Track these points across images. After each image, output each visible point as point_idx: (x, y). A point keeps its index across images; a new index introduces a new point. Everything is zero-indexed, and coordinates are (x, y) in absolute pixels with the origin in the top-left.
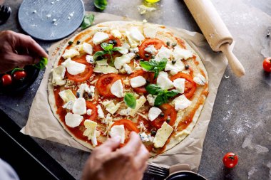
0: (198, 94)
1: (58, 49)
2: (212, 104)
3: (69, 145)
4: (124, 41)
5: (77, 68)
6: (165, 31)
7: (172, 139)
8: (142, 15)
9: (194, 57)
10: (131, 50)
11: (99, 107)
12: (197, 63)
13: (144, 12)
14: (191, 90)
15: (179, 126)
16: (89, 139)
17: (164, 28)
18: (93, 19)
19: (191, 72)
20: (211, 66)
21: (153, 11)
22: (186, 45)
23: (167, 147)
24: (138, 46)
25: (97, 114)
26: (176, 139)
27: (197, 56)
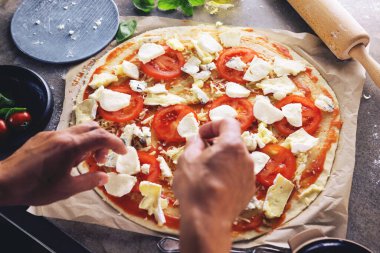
0: (325, 126)
1: (81, 75)
2: (353, 141)
3: (115, 227)
4: (188, 54)
5: (117, 101)
6: (254, 35)
7: (294, 202)
8: (213, 15)
9: (309, 71)
10: (204, 66)
11: (160, 159)
12: (315, 80)
13: (216, 10)
14: (313, 120)
15: (302, 179)
16: (150, 214)
17: (251, 31)
18: (134, 27)
19: (308, 94)
20: (339, 81)
21: (230, 9)
22: (292, 53)
23: (288, 216)
24: (214, 61)
25: (160, 171)
26: (300, 202)
27: (312, 68)
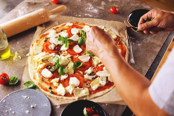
6: (35, 44)
8: (22, 58)
12: (58, 28)
13: (19, 57)
19: (64, 29)
21: (18, 52)
27: (52, 28)
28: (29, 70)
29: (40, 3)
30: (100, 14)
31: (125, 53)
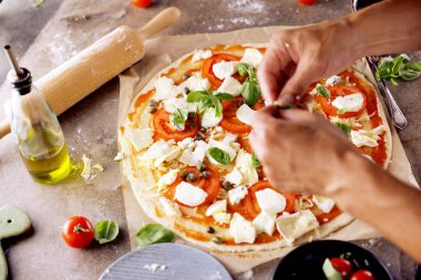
6: (128, 125)
8: (105, 169)
9: (164, 75)
12: (173, 70)
13: (98, 166)
16: (379, 138)
17: (122, 129)
21: (90, 156)
27: (159, 74)
28: (137, 195)
29: (101, 14)
30: (272, 11)
31: (374, 102)
